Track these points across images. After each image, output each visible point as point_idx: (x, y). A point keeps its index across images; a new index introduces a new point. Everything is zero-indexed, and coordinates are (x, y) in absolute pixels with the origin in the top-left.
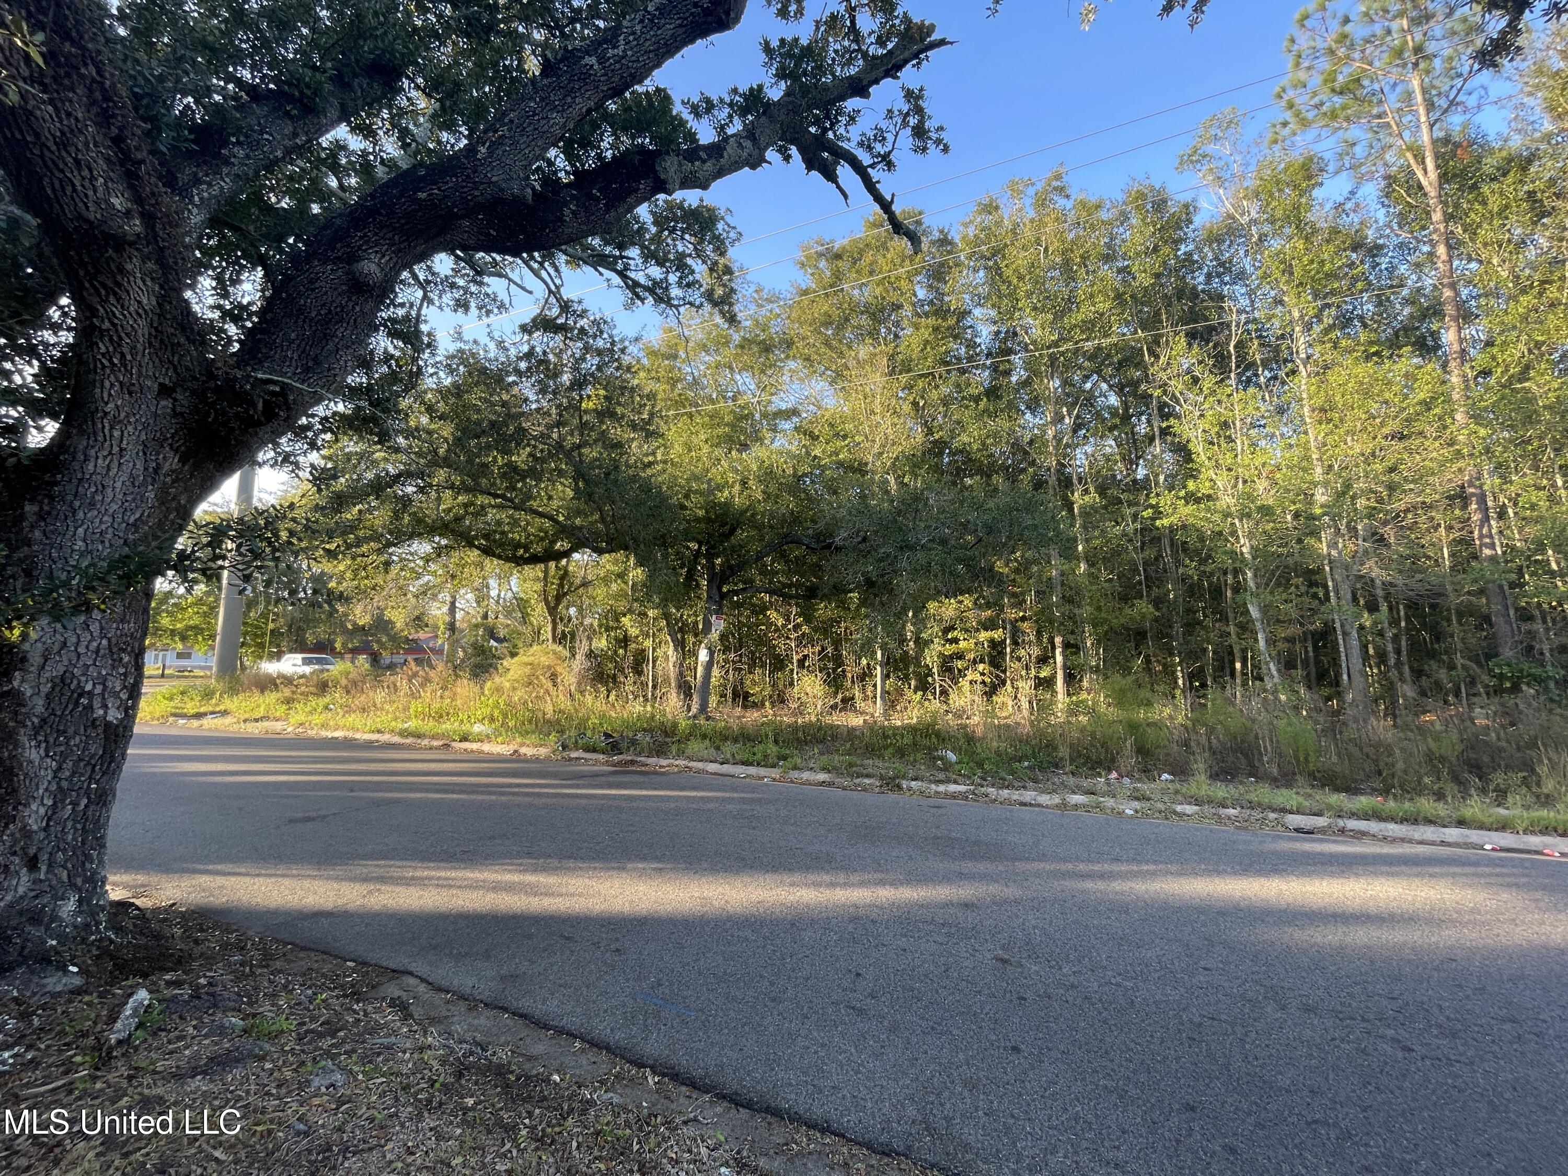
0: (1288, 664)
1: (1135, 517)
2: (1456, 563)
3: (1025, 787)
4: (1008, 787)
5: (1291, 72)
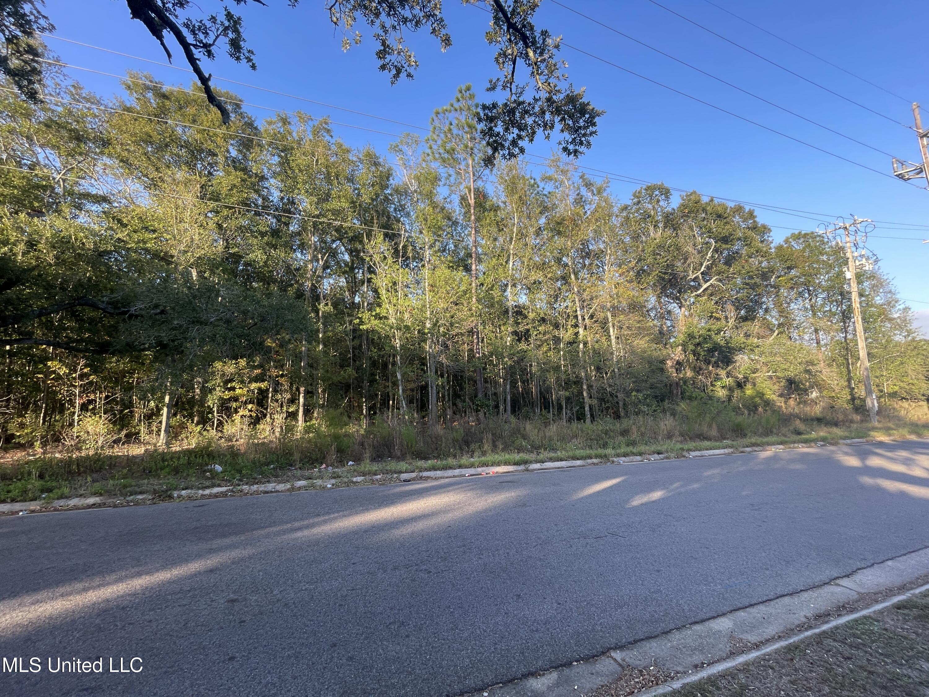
0: (410, 401)
1: (351, 322)
2: (469, 359)
3: (268, 482)
4: (257, 483)
5: (431, 133)
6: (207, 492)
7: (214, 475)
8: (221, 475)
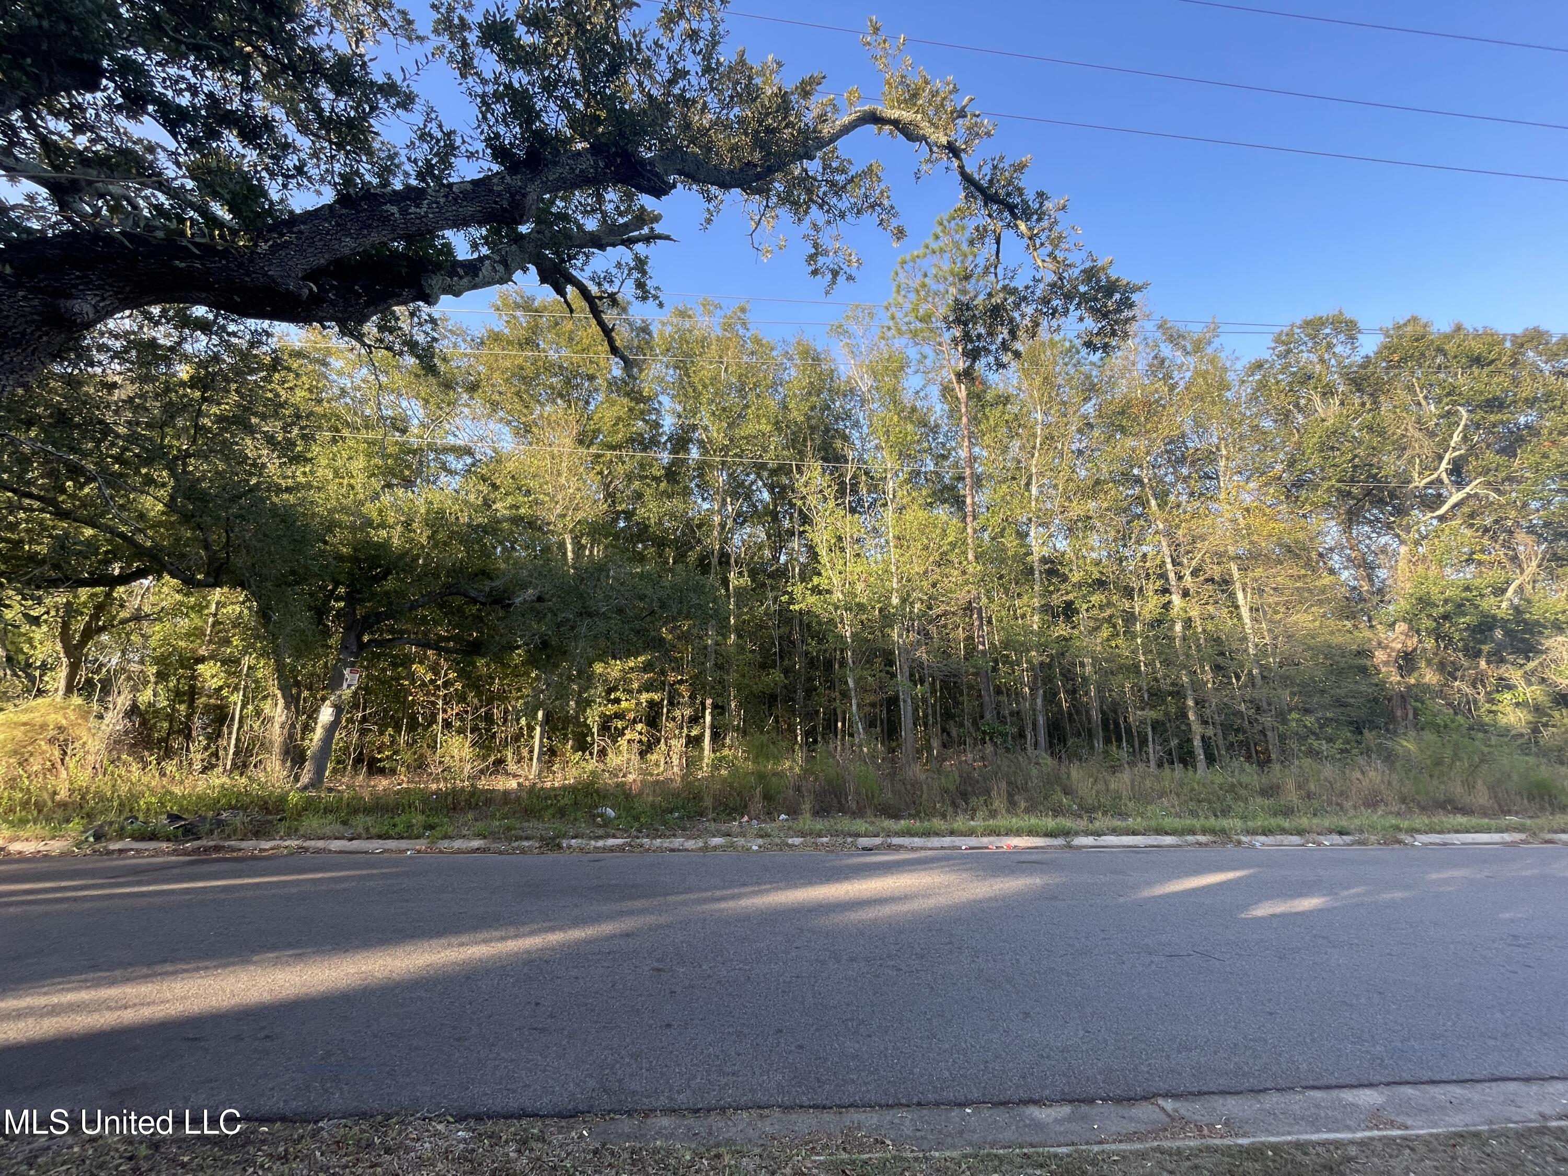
0: (871, 724)
1: (775, 599)
2: (966, 653)
3: (674, 836)
4: (660, 837)
5: (894, 295)
6: (600, 843)
7: (607, 822)
8: (616, 822)
